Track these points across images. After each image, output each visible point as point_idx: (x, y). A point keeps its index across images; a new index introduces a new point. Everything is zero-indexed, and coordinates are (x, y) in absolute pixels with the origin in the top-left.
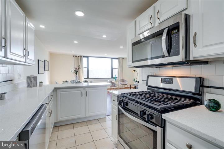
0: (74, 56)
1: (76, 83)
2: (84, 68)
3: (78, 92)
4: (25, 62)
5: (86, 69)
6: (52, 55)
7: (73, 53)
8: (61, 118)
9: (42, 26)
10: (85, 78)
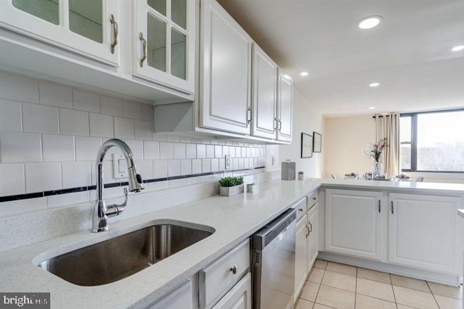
0: (374, 117)
1: (375, 179)
2: (402, 143)
3: (372, 199)
4: (276, 140)
5: (409, 146)
6: (327, 120)
7: (373, 109)
8: (331, 247)
9: (304, 74)
10: (404, 170)
